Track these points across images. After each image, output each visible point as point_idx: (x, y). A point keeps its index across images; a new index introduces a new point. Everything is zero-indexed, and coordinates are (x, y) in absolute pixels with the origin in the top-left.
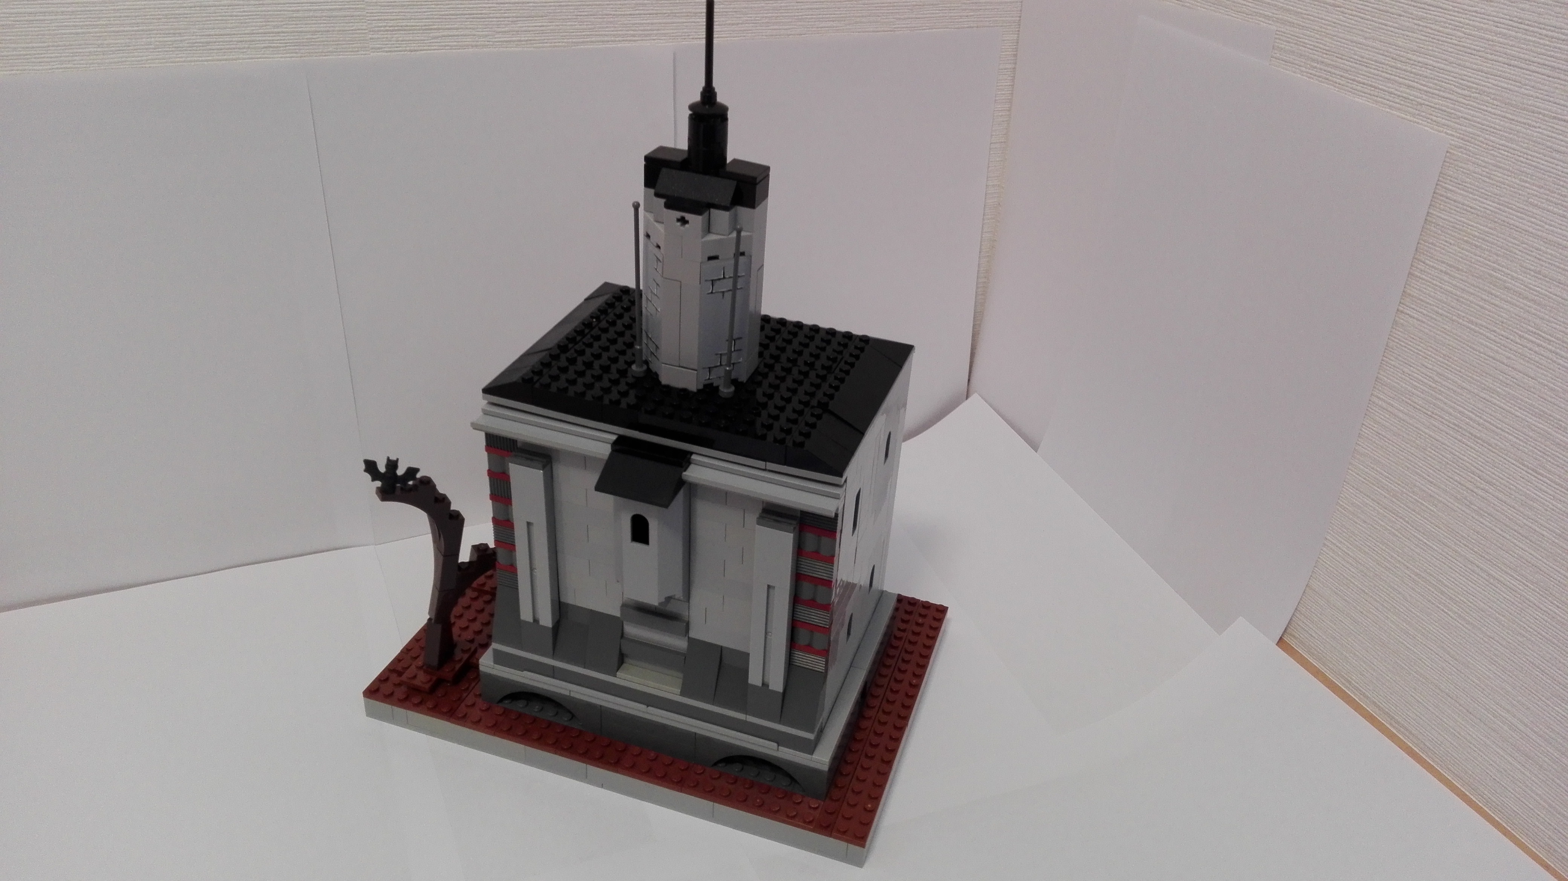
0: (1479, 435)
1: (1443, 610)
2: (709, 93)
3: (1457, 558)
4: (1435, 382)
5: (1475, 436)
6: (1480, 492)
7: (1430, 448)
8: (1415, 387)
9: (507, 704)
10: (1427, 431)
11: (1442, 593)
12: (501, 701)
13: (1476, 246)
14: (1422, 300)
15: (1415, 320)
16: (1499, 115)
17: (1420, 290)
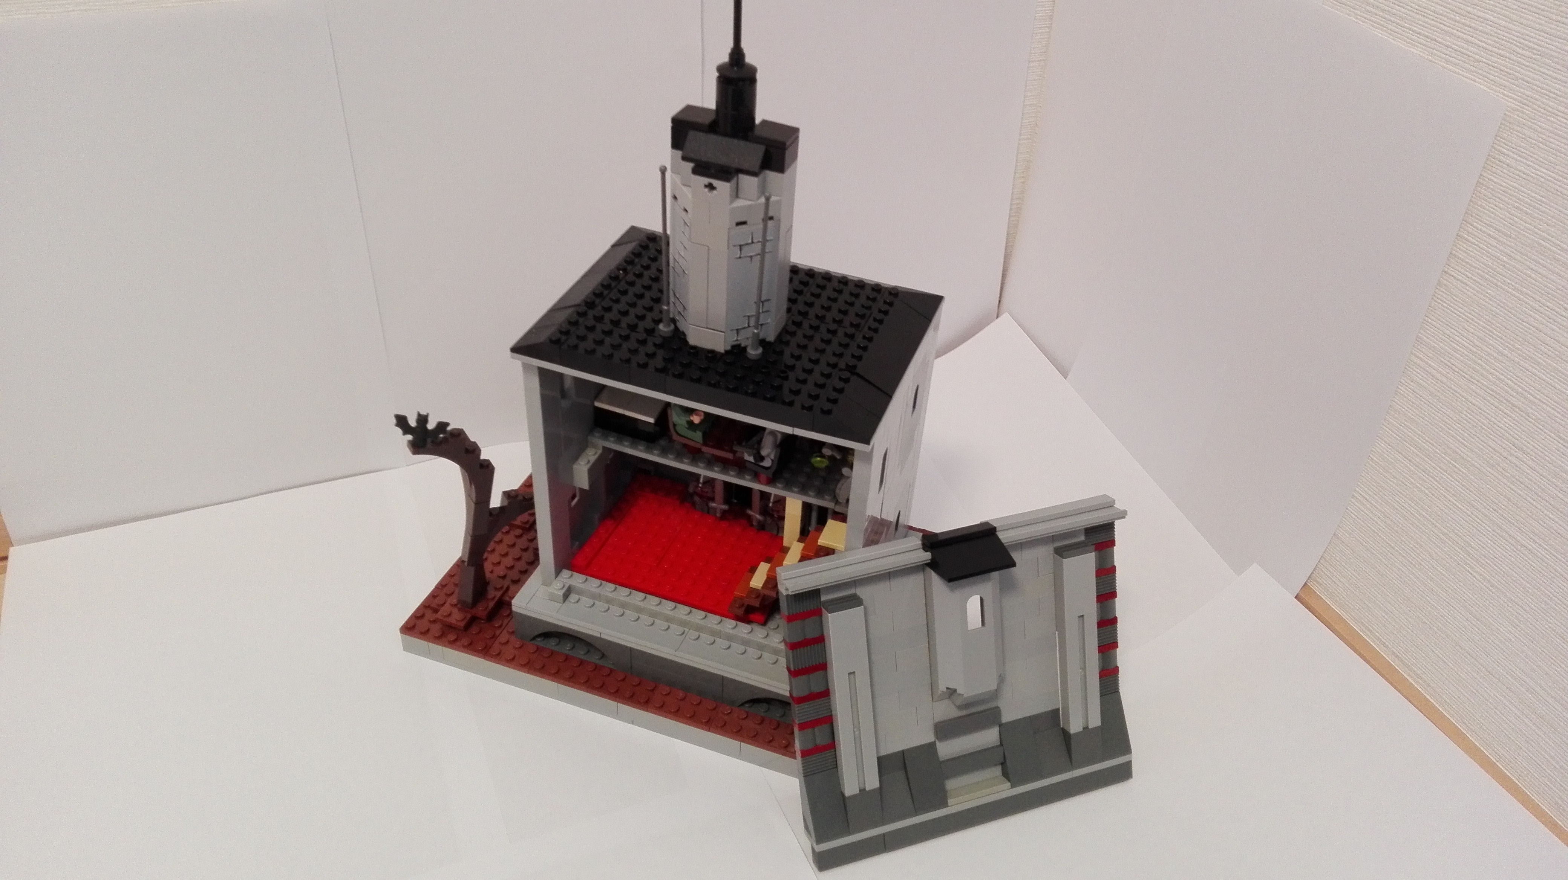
0: (1516, 404)
1: (1469, 571)
2: (737, 54)
3: (1486, 521)
4: (1475, 346)
5: (1512, 404)
6: (1513, 459)
7: (1466, 411)
8: (1455, 350)
9: (539, 642)
10: (1464, 394)
11: (1469, 554)
12: (534, 638)
13: (1527, 213)
14: (1467, 263)
15: (1459, 282)
17: (1465, 252)
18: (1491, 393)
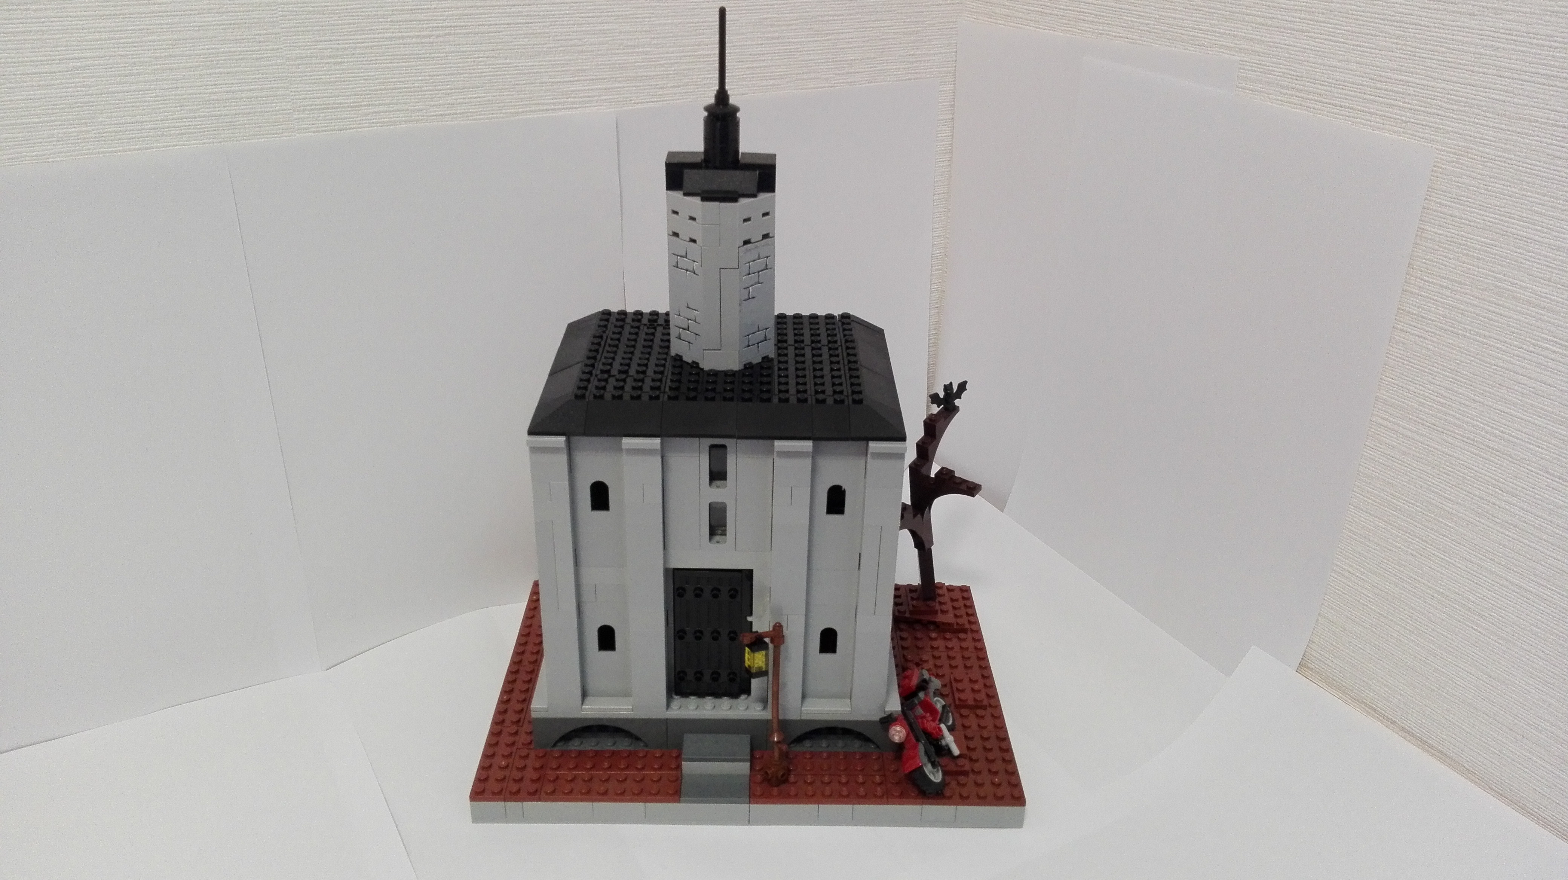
0: (1497, 448)
1: (1472, 628)
3: (1483, 573)
5: (1493, 449)
6: (1503, 504)
7: (1444, 464)
8: (1423, 405)
10: (1440, 448)
11: (1469, 609)
13: (1478, 259)
14: (1423, 317)
15: (1417, 338)
16: (1493, 127)
17: (1416, 306)
18: (1468, 441)
